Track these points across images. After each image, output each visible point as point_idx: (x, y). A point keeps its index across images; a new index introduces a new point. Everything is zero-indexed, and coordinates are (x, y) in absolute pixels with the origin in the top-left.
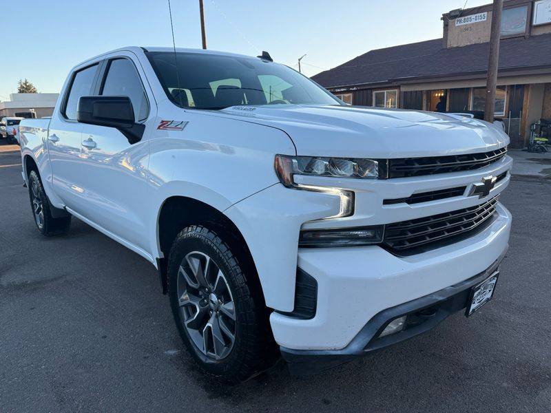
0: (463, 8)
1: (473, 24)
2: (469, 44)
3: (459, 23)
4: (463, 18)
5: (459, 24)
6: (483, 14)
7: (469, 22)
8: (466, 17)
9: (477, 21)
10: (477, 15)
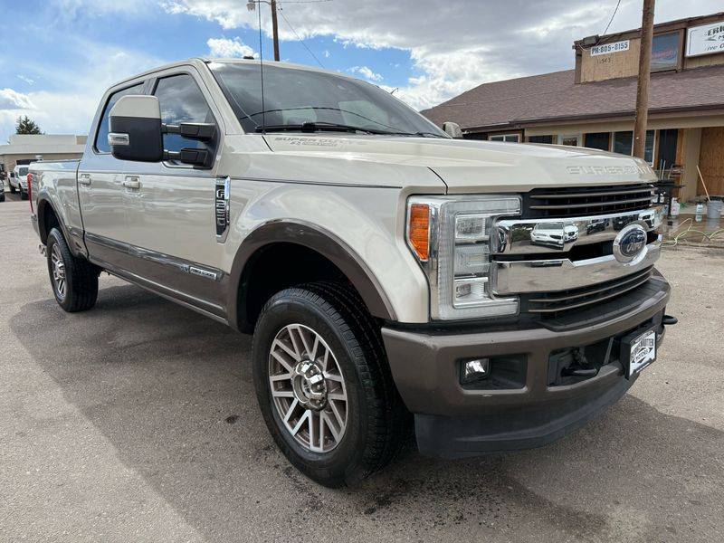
1: (612, 54)
2: (607, 78)
3: (595, 53)
4: (600, 47)
6: (624, 42)
7: (608, 52)
8: (604, 46)
9: (618, 50)
10: (618, 43)
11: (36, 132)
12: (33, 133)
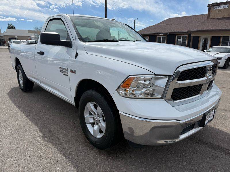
0: (218, 2)
1: (222, 9)
2: (219, 18)
4: (217, 7)
5: (215, 9)
6: (227, 5)
7: (220, 8)
8: (219, 6)
9: (224, 8)
10: (224, 5)
11: (15, 29)
12: (13, 29)
